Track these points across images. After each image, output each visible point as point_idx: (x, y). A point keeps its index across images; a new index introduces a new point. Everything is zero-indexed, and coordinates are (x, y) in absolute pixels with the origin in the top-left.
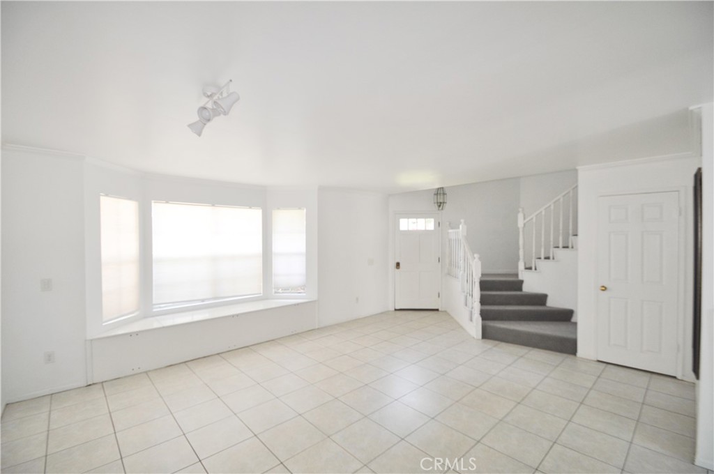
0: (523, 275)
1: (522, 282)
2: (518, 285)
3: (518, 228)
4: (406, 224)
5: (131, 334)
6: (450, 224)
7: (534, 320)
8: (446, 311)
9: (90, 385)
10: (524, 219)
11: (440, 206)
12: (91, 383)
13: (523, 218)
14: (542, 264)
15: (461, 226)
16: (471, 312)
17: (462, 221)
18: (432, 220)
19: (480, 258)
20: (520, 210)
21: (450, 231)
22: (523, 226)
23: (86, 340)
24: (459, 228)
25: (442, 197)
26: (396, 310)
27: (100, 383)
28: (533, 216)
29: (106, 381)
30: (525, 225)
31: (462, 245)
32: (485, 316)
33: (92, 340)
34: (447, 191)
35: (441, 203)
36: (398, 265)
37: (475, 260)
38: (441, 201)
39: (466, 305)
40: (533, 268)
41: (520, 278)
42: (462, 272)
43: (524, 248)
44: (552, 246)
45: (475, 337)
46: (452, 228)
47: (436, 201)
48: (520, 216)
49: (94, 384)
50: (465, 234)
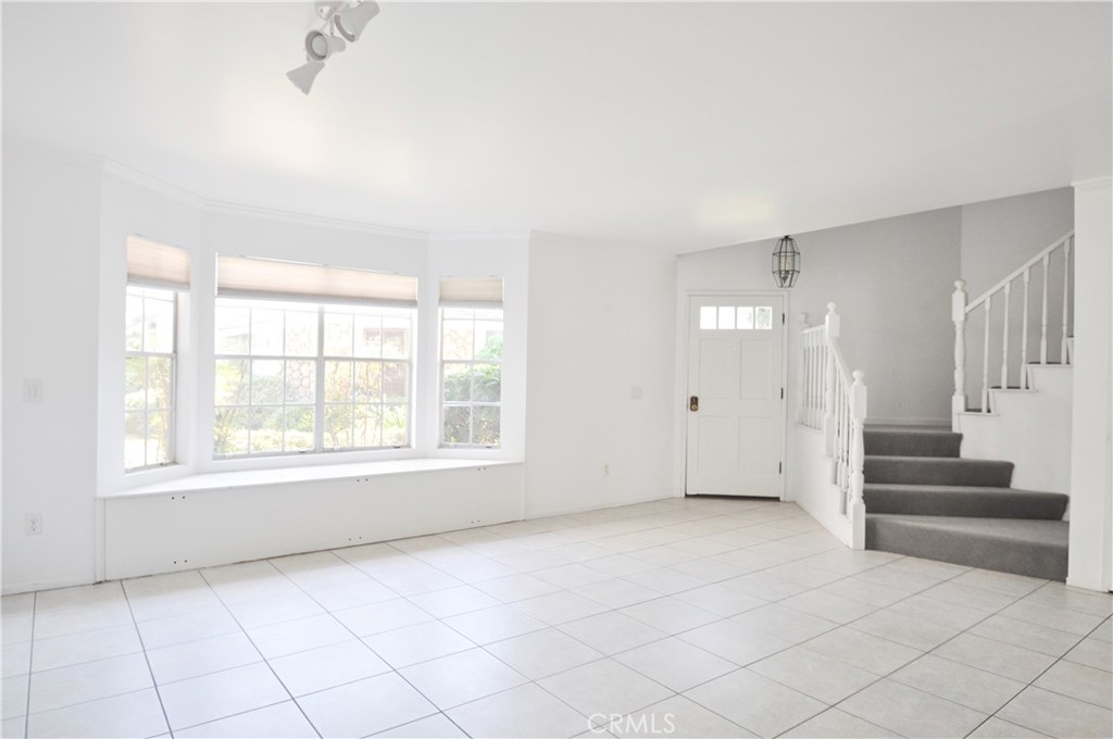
0: (961, 423)
1: (959, 437)
2: (952, 443)
3: (953, 326)
4: (711, 318)
5: (173, 496)
6: (807, 316)
7: (981, 516)
8: (794, 502)
9: (100, 583)
10: (966, 304)
11: (785, 279)
12: (102, 579)
13: (963, 304)
14: (1001, 399)
15: (827, 318)
16: (846, 493)
17: (831, 306)
18: (769, 309)
19: (865, 381)
20: (958, 284)
21: (806, 331)
22: (962, 318)
23: (95, 499)
24: (823, 323)
25: (789, 260)
26: (687, 496)
27: (117, 580)
28: (986, 296)
29: (127, 579)
30: (966, 315)
31: (830, 355)
32: (873, 503)
33: (105, 500)
34: (800, 246)
35: (787, 272)
36: (694, 401)
37: (855, 383)
38: (789, 267)
39: (836, 483)
40: (984, 409)
41: (955, 430)
42: (828, 414)
43: (964, 366)
44: (1024, 361)
45: (851, 546)
46: (810, 327)
47: (776, 269)
48: (958, 298)
49: (106, 581)
50: (837, 334)
